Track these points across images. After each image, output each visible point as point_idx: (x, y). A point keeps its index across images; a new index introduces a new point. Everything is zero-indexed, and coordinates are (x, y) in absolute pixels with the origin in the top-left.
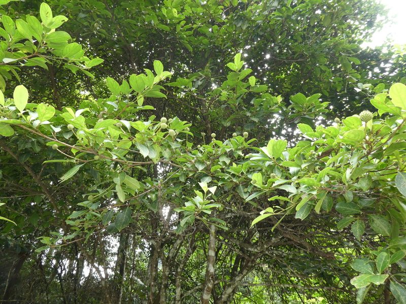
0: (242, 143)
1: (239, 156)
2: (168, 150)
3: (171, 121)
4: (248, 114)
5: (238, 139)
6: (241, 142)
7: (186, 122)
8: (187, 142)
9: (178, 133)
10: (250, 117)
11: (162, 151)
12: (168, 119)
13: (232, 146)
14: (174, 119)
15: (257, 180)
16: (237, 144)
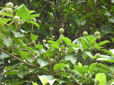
0: (93, 45)
1: (88, 58)
2: (9, 38)
3: (17, 8)
4: (108, 14)
5: (89, 39)
6: (92, 43)
7: (34, 11)
8: (32, 35)
9: (22, 23)
10: (109, 17)
11: (3, 39)
12: (15, 5)
13: (81, 46)
14: (21, 6)
15: (100, 81)
16: (87, 44)
